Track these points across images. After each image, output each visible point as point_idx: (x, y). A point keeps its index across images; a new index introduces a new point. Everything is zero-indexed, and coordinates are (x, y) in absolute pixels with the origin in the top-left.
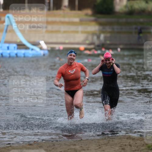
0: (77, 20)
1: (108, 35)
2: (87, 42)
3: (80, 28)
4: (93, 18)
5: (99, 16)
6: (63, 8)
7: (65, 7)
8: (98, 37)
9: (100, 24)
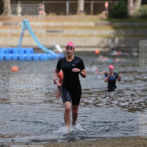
0: (92, 24)
1: (123, 38)
2: (102, 45)
3: (95, 32)
4: (107, 22)
5: (114, 20)
6: (78, 12)
7: (81, 12)
8: (113, 40)
9: (115, 28)
